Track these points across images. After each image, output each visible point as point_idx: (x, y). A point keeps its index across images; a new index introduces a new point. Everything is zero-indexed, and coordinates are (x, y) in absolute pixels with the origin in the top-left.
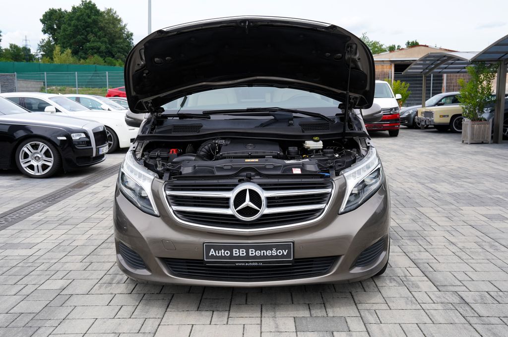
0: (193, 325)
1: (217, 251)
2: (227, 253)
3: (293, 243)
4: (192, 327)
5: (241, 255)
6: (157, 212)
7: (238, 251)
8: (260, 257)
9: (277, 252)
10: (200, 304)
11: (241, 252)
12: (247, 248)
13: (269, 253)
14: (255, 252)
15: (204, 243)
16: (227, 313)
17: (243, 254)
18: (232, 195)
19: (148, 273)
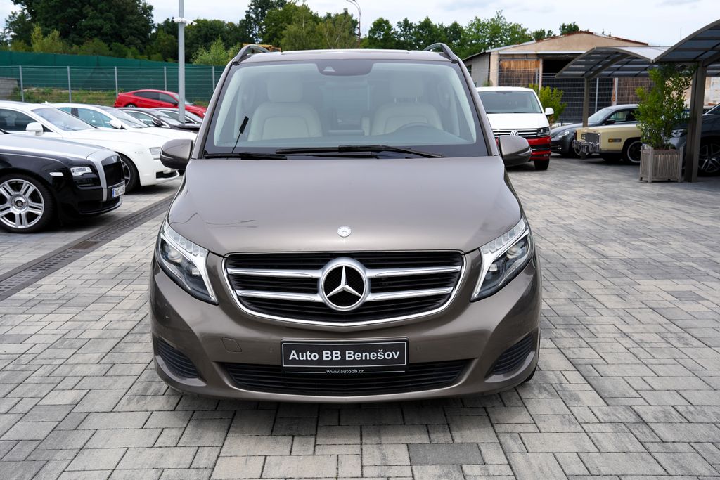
0: (266, 456)
1: (300, 354)
2: (315, 357)
3: (407, 342)
4: (265, 458)
5: (334, 359)
6: (214, 298)
7: (330, 353)
8: (361, 362)
9: (384, 355)
10: (274, 425)
11: (334, 355)
12: (343, 349)
13: (373, 356)
14: (354, 355)
15: (282, 342)
16: (312, 439)
17: (336, 357)
18: (321, 275)
19: (202, 384)
